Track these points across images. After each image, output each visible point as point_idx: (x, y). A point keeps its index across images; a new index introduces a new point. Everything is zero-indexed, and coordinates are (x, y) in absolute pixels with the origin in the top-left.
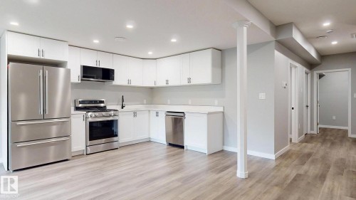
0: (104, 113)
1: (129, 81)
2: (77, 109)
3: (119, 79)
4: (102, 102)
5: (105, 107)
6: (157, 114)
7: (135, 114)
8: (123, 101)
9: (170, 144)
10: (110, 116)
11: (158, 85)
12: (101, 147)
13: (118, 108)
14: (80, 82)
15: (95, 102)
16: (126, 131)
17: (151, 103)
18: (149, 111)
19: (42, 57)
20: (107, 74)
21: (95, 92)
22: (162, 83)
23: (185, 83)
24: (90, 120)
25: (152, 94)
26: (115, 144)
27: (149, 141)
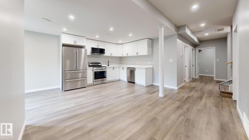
0: (101, 68)
1: (111, 54)
2: (89, 66)
3: (107, 53)
4: (100, 63)
5: (101, 65)
6: (123, 69)
8: (108, 63)
9: (129, 82)
10: (103, 69)
11: (124, 55)
12: (99, 82)
13: (107, 66)
14: (91, 54)
15: (97, 63)
16: (110, 76)
17: (120, 63)
18: (120, 67)
19: (76, 44)
20: (102, 51)
21: (97, 59)
22: (125, 55)
23: (135, 55)
24: (95, 71)
25: (121, 60)
26: (105, 81)
27: (120, 80)
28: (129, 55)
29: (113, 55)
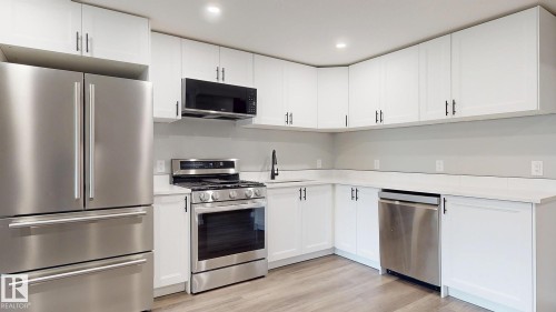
0: (233, 193)
2: (177, 180)
3: (268, 112)
4: (231, 165)
5: (236, 176)
6: (355, 194)
7: (303, 194)
8: (274, 162)
9: (390, 273)
10: (248, 198)
13: (264, 178)
14: (180, 117)
15: (215, 164)
16: (285, 236)
17: (331, 165)
18: (334, 185)
19: (85, 54)
20: (241, 102)
24: (209, 208)
25: (336, 146)
26: (259, 268)
27: (332, 256)
28: (388, 120)
29: (298, 123)
